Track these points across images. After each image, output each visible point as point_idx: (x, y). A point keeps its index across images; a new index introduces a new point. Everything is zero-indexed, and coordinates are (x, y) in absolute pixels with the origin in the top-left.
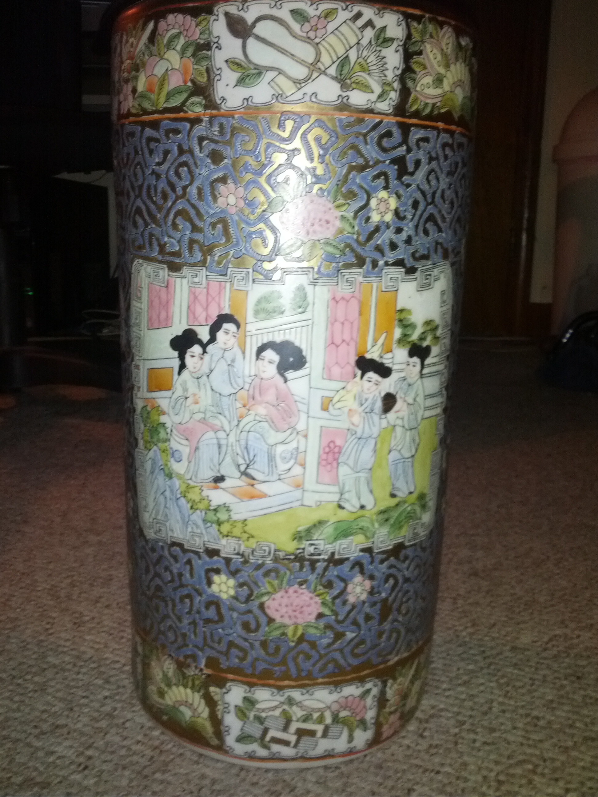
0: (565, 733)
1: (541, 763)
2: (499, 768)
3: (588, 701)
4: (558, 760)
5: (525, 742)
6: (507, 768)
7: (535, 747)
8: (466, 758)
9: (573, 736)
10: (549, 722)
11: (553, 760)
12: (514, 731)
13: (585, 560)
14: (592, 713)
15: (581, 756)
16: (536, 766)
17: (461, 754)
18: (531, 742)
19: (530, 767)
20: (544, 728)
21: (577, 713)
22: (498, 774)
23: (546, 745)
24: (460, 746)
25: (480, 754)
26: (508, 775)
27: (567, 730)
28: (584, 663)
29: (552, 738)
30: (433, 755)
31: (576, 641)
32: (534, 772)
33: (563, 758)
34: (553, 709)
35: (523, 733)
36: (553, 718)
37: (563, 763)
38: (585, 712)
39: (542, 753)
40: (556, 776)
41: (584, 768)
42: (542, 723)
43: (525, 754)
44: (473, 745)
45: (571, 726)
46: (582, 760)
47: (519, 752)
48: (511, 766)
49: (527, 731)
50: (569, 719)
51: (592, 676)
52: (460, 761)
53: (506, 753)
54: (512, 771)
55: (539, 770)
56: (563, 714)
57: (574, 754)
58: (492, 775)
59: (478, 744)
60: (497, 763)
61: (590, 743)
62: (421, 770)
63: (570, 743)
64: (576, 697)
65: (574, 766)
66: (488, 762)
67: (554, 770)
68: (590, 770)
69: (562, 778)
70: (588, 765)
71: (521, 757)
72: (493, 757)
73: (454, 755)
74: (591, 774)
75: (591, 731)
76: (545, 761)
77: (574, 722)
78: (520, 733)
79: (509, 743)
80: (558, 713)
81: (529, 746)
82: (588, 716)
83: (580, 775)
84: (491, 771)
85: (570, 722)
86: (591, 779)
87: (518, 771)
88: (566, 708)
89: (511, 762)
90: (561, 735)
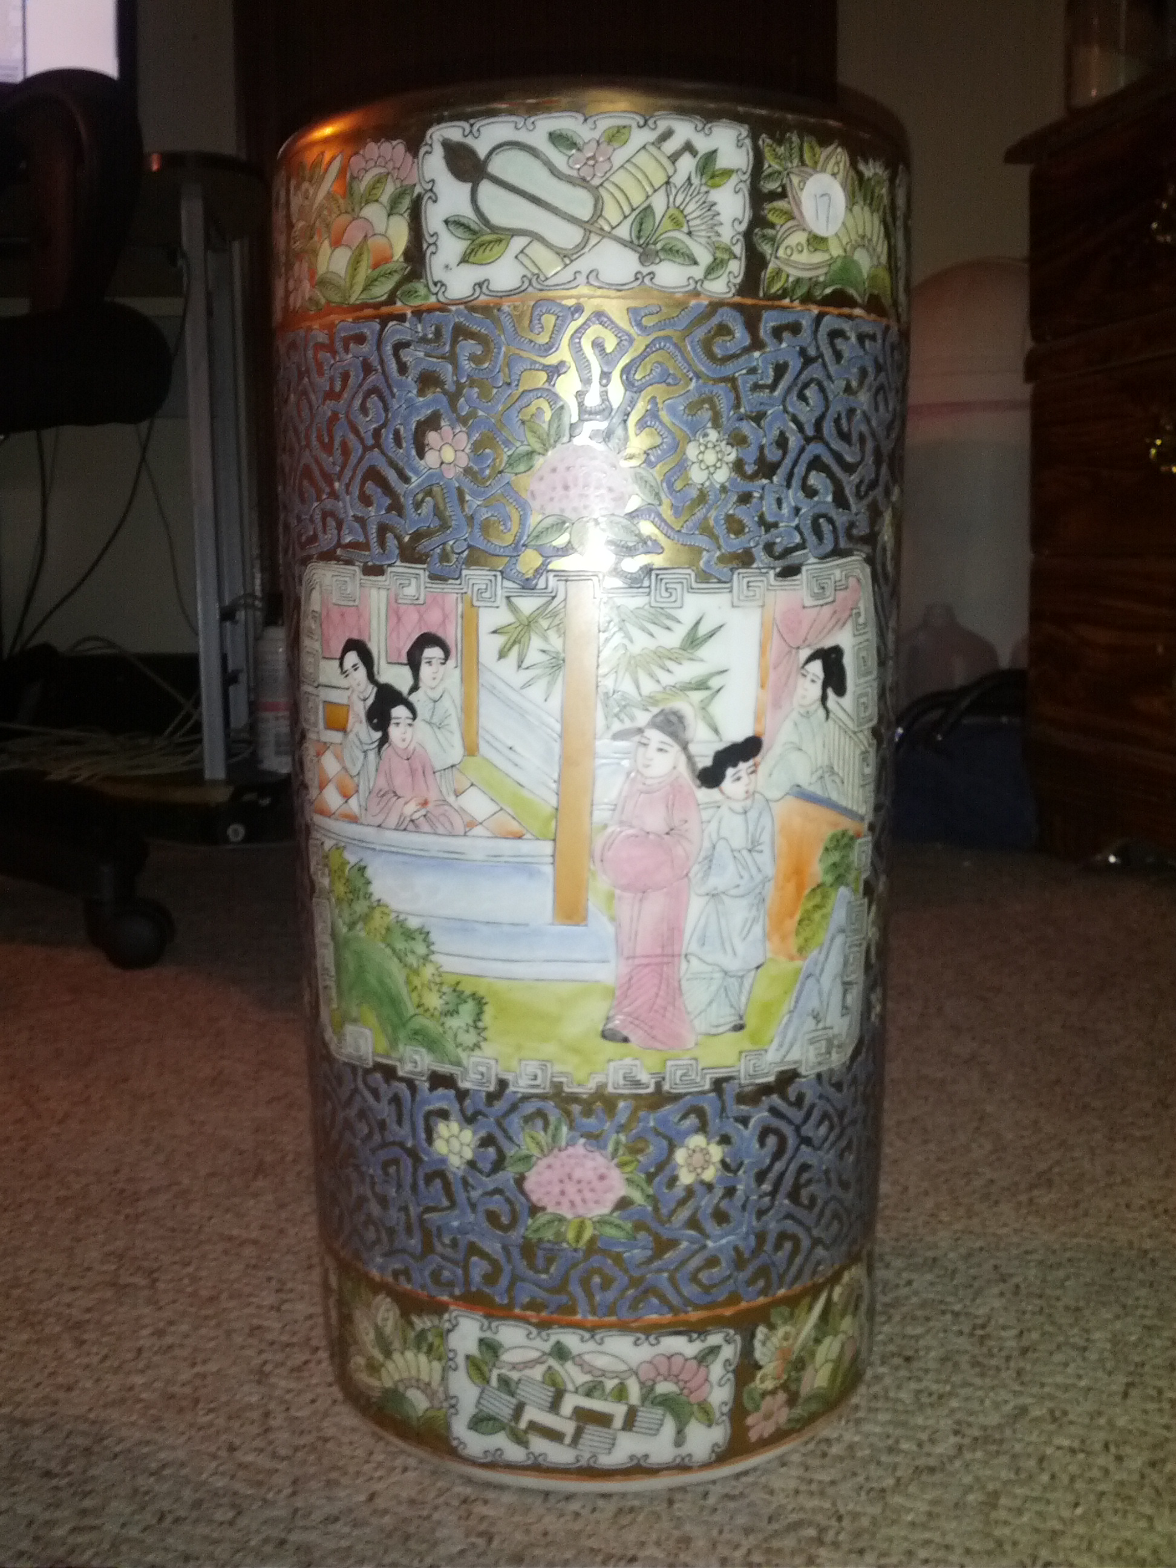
0: (879, 1463)
1: (834, 1522)
2: (752, 1540)
3: (925, 1399)
4: (865, 1514)
5: (803, 1487)
6: (766, 1540)
7: (822, 1494)
8: (688, 1528)
9: (895, 1467)
10: (851, 1447)
11: (855, 1516)
12: (783, 1470)
13: (925, 1142)
14: (931, 1422)
15: (908, 1504)
16: (822, 1530)
17: (679, 1522)
18: (814, 1487)
19: (812, 1532)
20: (841, 1459)
21: (904, 1424)
22: (749, 1552)
23: (845, 1488)
24: (677, 1506)
25: (717, 1518)
26: (768, 1551)
27: (884, 1458)
28: (919, 1330)
29: (855, 1474)
30: (624, 1527)
31: (904, 1291)
32: (820, 1541)
33: (876, 1510)
34: (858, 1422)
35: (800, 1472)
36: (857, 1439)
37: (874, 1521)
38: (920, 1421)
39: (834, 1504)
40: (860, 1544)
41: (913, 1524)
42: (835, 1450)
43: (802, 1509)
44: (702, 1502)
45: (891, 1450)
46: (909, 1510)
47: (790, 1507)
48: (776, 1534)
49: (807, 1468)
50: (888, 1437)
51: (933, 1354)
52: (677, 1533)
53: (766, 1512)
54: (775, 1544)
55: (830, 1536)
56: (878, 1430)
57: (897, 1500)
58: (739, 1554)
59: (711, 1501)
60: (748, 1531)
61: (925, 1477)
62: (599, 1558)
63: (890, 1482)
64: (903, 1395)
65: (894, 1522)
66: (731, 1531)
67: (857, 1535)
68: (924, 1527)
69: (872, 1548)
70: (923, 1518)
71: (794, 1517)
72: (741, 1520)
73: (666, 1524)
74: (927, 1535)
75: (929, 1455)
76: (840, 1518)
77: (897, 1442)
78: (794, 1472)
79: (772, 1492)
80: (867, 1427)
81: (812, 1494)
82: (924, 1428)
83: (906, 1539)
84: (737, 1547)
85: (890, 1442)
86: (927, 1543)
87: (789, 1542)
88: (882, 1417)
89: (775, 1526)
90: (872, 1467)
